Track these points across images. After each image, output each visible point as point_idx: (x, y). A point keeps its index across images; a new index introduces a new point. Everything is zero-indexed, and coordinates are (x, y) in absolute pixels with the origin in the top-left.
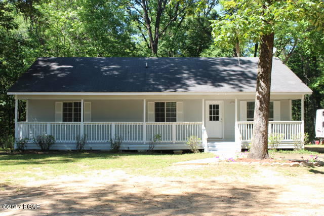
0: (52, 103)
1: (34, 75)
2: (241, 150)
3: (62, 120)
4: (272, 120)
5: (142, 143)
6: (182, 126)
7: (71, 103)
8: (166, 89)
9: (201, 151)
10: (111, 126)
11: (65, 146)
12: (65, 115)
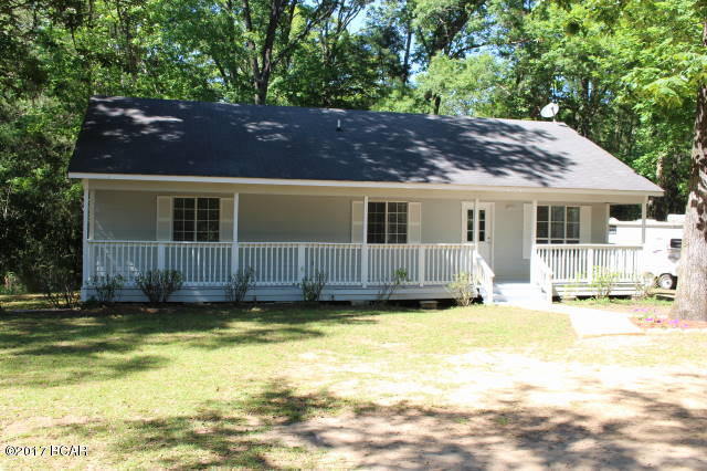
0: (149, 198)
1: (107, 134)
2: (551, 299)
3: (171, 236)
4: (577, 242)
5: (360, 288)
6: (436, 251)
7: (193, 200)
8: (408, 176)
9: (479, 300)
10: (296, 250)
11: (197, 293)
12: (177, 226)
